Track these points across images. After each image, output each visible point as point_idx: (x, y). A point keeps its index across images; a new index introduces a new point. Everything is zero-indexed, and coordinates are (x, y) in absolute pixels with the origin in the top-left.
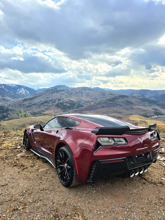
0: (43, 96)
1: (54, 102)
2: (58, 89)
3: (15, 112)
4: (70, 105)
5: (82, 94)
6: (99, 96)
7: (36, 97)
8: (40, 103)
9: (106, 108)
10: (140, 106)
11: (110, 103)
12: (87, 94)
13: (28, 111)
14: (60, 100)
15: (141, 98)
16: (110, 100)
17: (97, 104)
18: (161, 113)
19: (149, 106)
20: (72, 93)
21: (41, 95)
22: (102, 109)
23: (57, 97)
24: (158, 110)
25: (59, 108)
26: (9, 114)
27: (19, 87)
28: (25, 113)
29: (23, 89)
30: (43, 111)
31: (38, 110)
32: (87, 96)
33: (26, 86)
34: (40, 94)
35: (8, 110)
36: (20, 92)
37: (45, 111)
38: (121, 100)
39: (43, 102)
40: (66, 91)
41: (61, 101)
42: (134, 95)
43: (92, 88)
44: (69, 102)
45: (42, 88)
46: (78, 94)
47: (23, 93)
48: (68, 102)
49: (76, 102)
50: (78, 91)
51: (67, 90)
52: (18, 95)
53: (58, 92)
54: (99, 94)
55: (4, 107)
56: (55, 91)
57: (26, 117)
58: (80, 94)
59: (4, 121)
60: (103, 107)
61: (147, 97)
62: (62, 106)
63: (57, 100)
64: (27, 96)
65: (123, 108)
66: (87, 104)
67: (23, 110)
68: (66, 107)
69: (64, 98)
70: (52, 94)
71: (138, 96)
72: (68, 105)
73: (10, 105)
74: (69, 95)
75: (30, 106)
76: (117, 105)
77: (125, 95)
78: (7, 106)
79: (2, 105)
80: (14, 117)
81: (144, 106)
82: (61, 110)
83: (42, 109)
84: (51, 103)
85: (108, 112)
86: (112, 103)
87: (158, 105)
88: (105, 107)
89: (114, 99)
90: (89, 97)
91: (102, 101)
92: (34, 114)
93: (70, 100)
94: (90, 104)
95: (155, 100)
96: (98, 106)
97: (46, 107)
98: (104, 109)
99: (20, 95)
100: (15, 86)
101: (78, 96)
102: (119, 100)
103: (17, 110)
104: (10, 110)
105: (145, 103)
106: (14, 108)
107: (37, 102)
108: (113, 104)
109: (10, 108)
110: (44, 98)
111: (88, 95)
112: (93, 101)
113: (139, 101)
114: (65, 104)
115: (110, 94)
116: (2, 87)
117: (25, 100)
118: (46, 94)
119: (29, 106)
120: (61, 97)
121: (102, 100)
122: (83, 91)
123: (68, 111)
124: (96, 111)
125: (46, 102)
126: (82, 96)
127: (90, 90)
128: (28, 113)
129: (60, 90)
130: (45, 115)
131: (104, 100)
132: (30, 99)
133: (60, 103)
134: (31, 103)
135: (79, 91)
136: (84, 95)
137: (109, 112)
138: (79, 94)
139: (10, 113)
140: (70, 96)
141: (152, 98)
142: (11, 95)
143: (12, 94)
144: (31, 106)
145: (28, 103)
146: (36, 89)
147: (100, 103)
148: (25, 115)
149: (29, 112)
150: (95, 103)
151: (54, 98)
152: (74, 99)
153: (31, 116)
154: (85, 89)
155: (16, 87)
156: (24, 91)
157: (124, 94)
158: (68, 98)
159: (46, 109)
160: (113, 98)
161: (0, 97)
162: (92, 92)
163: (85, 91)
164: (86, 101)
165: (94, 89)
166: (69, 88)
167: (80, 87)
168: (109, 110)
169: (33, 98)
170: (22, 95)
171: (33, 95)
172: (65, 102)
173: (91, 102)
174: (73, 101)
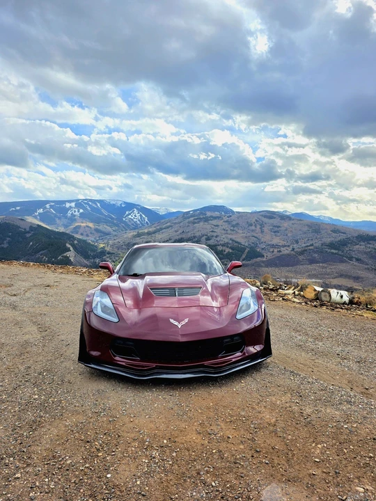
0: (176, 227)
1: (197, 241)
2: (209, 214)
3: (117, 258)
4: (231, 251)
5: (262, 225)
6: (305, 233)
7: (161, 229)
9: (321, 265)
11: (333, 253)
12: (276, 227)
16: (332, 245)
17: (297, 252)
20: (238, 224)
21: (172, 226)
22: (309, 267)
23: (204, 232)
27: (130, 206)
29: (136, 212)
32: (275, 232)
33: (142, 205)
34: (169, 224)
35: (103, 253)
36: (130, 217)
38: (361, 247)
40: (225, 219)
41: (211, 241)
43: (288, 214)
44: (230, 244)
46: (253, 228)
47: (135, 220)
48: (228, 243)
49: (246, 244)
50: (254, 220)
51: (228, 217)
52: (125, 222)
53: (206, 220)
54: (306, 229)
55: (96, 247)
56: (200, 219)
58: (258, 227)
60: (312, 261)
63: (204, 238)
64: (144, 226)
65: (366, 266)
66: (273, 252)
68: (224, 254)
69: (219, 234)
70: (195, 225)
72: (228, 250)
74: (232, 228)
76: (351, 258)
78: (102, 246)
79: (93, 242)
85: (325, 274)
86: (336, 254)
88: (317, 262)
89: (344, 243)
90: (279, 234)
91: (311, 248)
93: (233, 241)
94: (280, 251)
96: (301, 258)
98: (314, 266)
99: (130, 224)
100: (121, 204)
101: (253, 231)
102: (357, 246)
103: (121, 255)
104: (109, 253)
106: (116, 250)
107: (163, 240)
108: (340, 255)
109: (108, 250)
110: (176, 231)
111: (276, 230)
112: (289, 246)
114: (220, 248)
115: (334, 231)
116: (97, 205)
117: (139, 235)
118: (182, 224)
120: (212, 231)
121: (312, 245)
122: (266, 220)
124: (294, 270)
126: (262, 232)
127: (284, 219)
129: (212, 217)
131: (318, 244)
132: (149, 233)
133: (210, 245)
134: (150, 241)
135: (256, 221)
136: (266, 229)
137: (328, 275)
138: (256, 226)
139: (108, 259)
140: (233, 230)
142: (114, 224)
143: (115, 221)
145: (145, 240)
146: (162, 212)
147: (306, 250)
150: (293, 249)
151: (197, 234)
152: (241, 237)
154: (271, 215)
155: (123, 206)
156: (137, 215)
158: (229, 236)
160: (340, 241)
161: (91, 225)
162: (286, 224)
163: (271, 221)
164: (270, 243)
165: (293, 217)
166: (233, 212)
167: (260, 212)
168: (328, 271)
169: (154, 232)
170: (133, 224)
171: (155, 225)
172: (222, 243)
173: (284, 246)
174: (239, 243)
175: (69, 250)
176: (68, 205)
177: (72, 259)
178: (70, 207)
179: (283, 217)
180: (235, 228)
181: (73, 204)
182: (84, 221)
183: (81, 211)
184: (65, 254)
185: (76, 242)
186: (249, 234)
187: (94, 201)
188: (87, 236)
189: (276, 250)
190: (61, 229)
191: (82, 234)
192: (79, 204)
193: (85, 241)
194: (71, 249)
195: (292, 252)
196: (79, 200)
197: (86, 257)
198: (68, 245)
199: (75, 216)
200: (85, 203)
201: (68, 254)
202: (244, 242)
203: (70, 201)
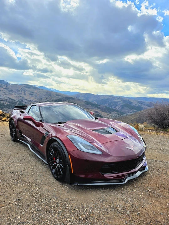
4: (9, 104)
5: (25, 91)
6: (45, 96)
12: (31, 92)
15: (85, 101)
16: (56, 101)
18: (101, 116)
19: (92, 109)
20: (12, 90)
24: (99, 113)
40: (5, 87)
42: (80, 98)
43: (37, 86)
44: (8, 100)
46: (20, 92)
48: (7, 100)
49: (17, 100)
50: (20, 89)
51: (6, 86)
54: (45, 94)
58: (23, 92)
61: (90, 100)
68: (4, 105)
71: (83, 99)
72: (7, 103)
74: (9, 92)
81: (87, 108)
87: (99, 108)
90: (33, 96)
93: (10, 98)
95: (97, 103)
101: (20, 94)
105: (88, 106)
111: (32, 94)
112: (38, 101)
113: (84, 103)
115: (56, 95)
121: (48, 101)
122: (26, 89)
123: (6, 111)
126: (25, 94)
135: (22, 89)
136: (27, 93)
138: (21, 91)
140: (10, 93)
141: (95, 101)
152: (14, 97)
154: (29, 87)
158: (7, 96)
160: (59, 99)
162: (36, 91)
163: (29, 89)
164: (29, 100)
166: (9, 84)
167: (23, 85)
172: (3, 99)
173: (36, 101)
174: (13, 100)
179: (35, 88)
180: (10, 92)
186: (18, 95)
202: (15, 99)
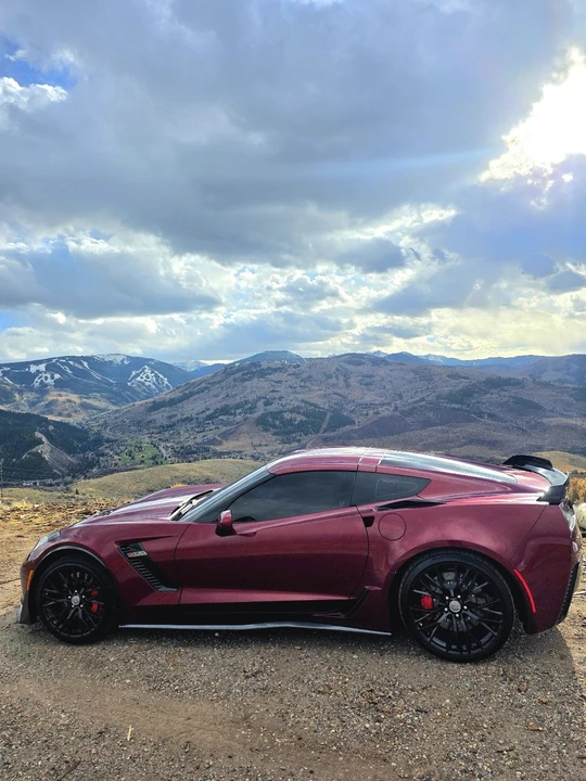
0: (215, 390)
1: (251, 408)
2: (264, 365)
3: (122, 448)
4: (304, 419)
5: (347, 377)
6: (411, 382)
7: (191, 394)
8: (204, 415)
9: (440, 428)
10: (569, 417)
11: (454, 409)
12: (367, 376)
13: (163, 444)
14: (271, 404)
15: (569, 385)
16: (451, 398)
17: (403, 413)
20: (310, 377)
21: (208, 388)
22: (423, 432)
23: (259, 393)
25: (266, 430)
26: (103, 455)
27: (138, 363)
28: (155, 451)
29: (148, 370)
30: (213, 442)
31: (199, 440)
32: (367, 385)
33: (157, 359)
34: (203, 385)
35: (99, 441)
36: (139, 379)
37: (220, 443)
38: (493, 396)
39: (215, 412)
40: (292, 370)
41: (273, 406)
42: (545, 378)
43: (382, 356)
44: (301, 408)
45: (211, 363)
46: (334, 380)
47: (147, 384)
48: (298, 407)
49: (327, 407)
50: (334, 369)
51: (294, 367)
52: (131, 389)
53: (262, 374)
54: (411, 376)
55: (86, 432)
56: (252, 373)
57: (157, 463)
58: (342, 378)
59: (85, 479)
60: (427, 424)
62: (277, 423)
63: (261, 403)
64: (162, 391)
65: (504, 425)
66: (367, 415)
67: (148, 440)
68: (292, 425)
69: (283, 394)
70: (246, 383)
71: (561, 381)
72: (299, 418)
73: (106, 425)
75: (171, 426)
76: (481, 414)
77: (510, 379)
78: (96, 429)
79: (81, 424)
80: (120, 463)
82: (275, 437)
83: (210, 435)
84: (240, 414)
85: (448, 441)
86: (458, 409)
88: (434, 425)
89: (467, 394)
90: (372, 387)
91: (421, 403)
92: (186, 454)
93: (306, 402)
94: (377, 413)
96: (409, 420)
97: (224, 429)
98: (430, 430)
99: (139, 390)
100: (122, 361)
101: (333, 385)
102: (488, 396)
103: (129, 442)
104: (108, 441)
106: (119, 434)
107: (195, 411)
108: (466, 411)
109: (106, 436)
110: (216, 396)
111: (367, 381)
112: (389, 404)
113: (566, 397)
114: (287, 416)
115: (452, 376)
116: (82, 365)
117: (156, 406)
118: (223, 384)
119: (168, 427)
120: (273, 391)
121: (423, 399)
122: (351, 368)
123: (299, 441)
124: (401, 439)
125: (225, 410)
126: (348, 386)
127: (377, 364)
128: (163, 451)
129: (269, 368)
130: (219, 455)
131: (430, 396)
132: (172, 403)
133: (271, 413)
134: (176, 416)
135: (337, 369)
136: (353, 381)
137: (452, 442)
138: (337, 378)
139: (107, 451)
140: (304, 387)
142: (111, 391)
143: (115, 389)
144: (174, 425)
145: (166, 415)
146: (190, 367)
147: (415, 408)
148: (153, 458)
149: (166, 448)
150: (396, 408)
151: (251, 398)
152: (316, 396)
153: (173, 459)
154: (358, 360)
155: (126, 363)
156: (150, 375)
157: (505, 375)
158: (299, 396)
159: (225, 436)
160: (462, 390)
161: (74, 398)
162: (382, 371)
163: (360, 368)
164: (360, 402)
165: (390, 360)
166: (300, 359)
167: (341, 356)
168: (451, 435)
169: (181, 400)
170: (144, 391)
171: (180, 390)
172: (289, 407)
173: (382, 405)
174: (315, 406)
175: (40, 442)
176: (33, 369)
177: (46, 457)
178: (38, 371)
179: (375, 361)
180: (307, 384)
181: (42, 367)
182: (63, 393)
183: (57, 376)
184: (34, 450)
185: (51, 428)
186: (328, 391)
187: (77, 359)
188: (69, 416)
189: (371, 412)
190: (25, 410)
191: (60, 414)
192: (52, 365)
193: (67, 425)
194: (44, 439)
195: (396, 413)
196: (51, 359)
197: (71, 451)
198: (38, 435)
199: (46, 385)
200: (63, 364)
201: (39, 449)
202: (323, 404)
203: (37, 363)
